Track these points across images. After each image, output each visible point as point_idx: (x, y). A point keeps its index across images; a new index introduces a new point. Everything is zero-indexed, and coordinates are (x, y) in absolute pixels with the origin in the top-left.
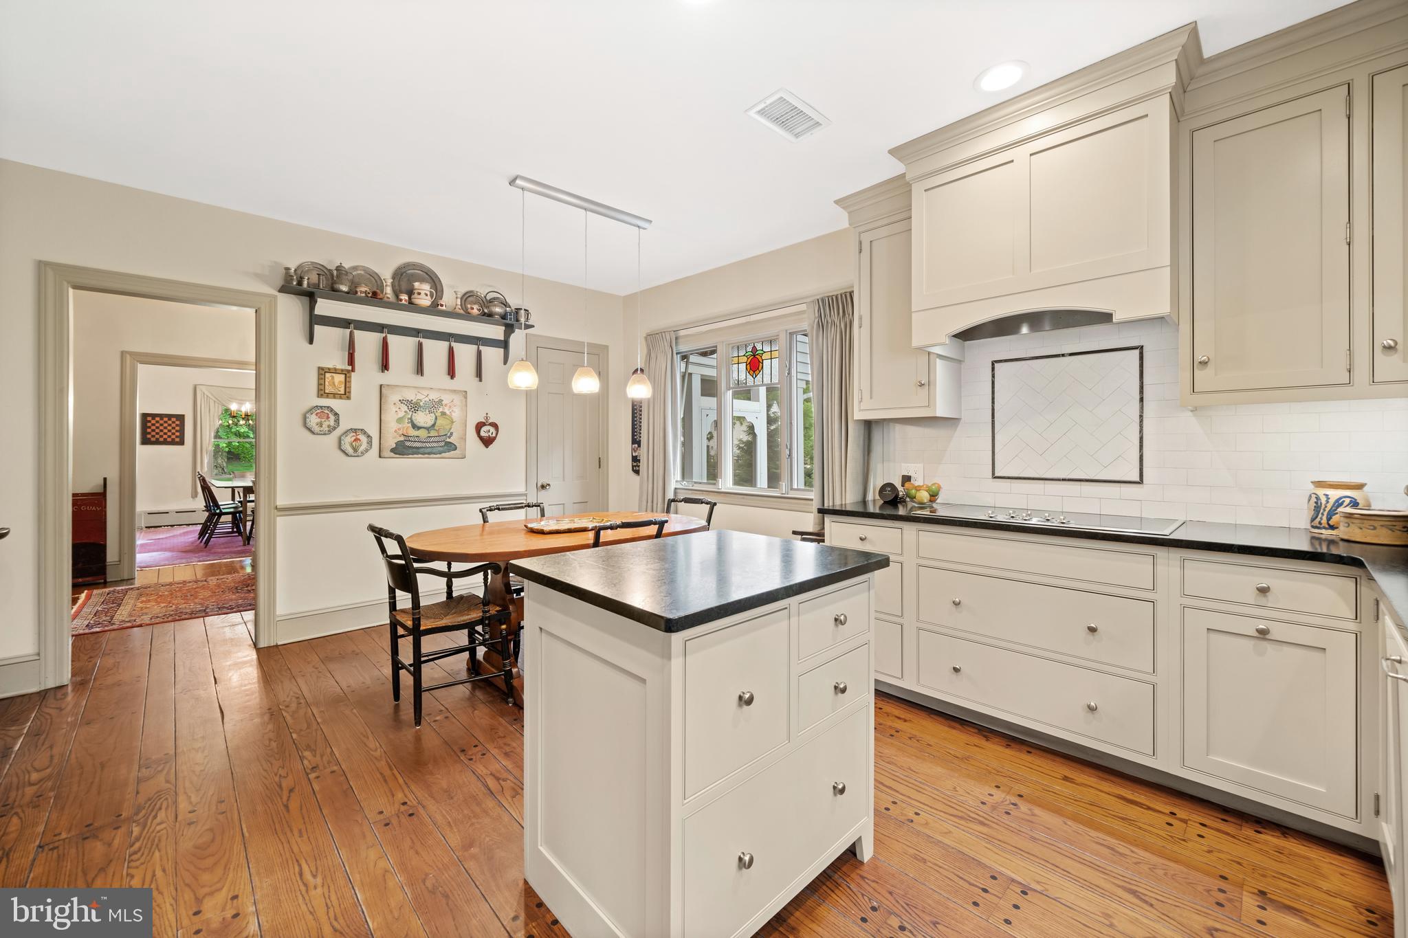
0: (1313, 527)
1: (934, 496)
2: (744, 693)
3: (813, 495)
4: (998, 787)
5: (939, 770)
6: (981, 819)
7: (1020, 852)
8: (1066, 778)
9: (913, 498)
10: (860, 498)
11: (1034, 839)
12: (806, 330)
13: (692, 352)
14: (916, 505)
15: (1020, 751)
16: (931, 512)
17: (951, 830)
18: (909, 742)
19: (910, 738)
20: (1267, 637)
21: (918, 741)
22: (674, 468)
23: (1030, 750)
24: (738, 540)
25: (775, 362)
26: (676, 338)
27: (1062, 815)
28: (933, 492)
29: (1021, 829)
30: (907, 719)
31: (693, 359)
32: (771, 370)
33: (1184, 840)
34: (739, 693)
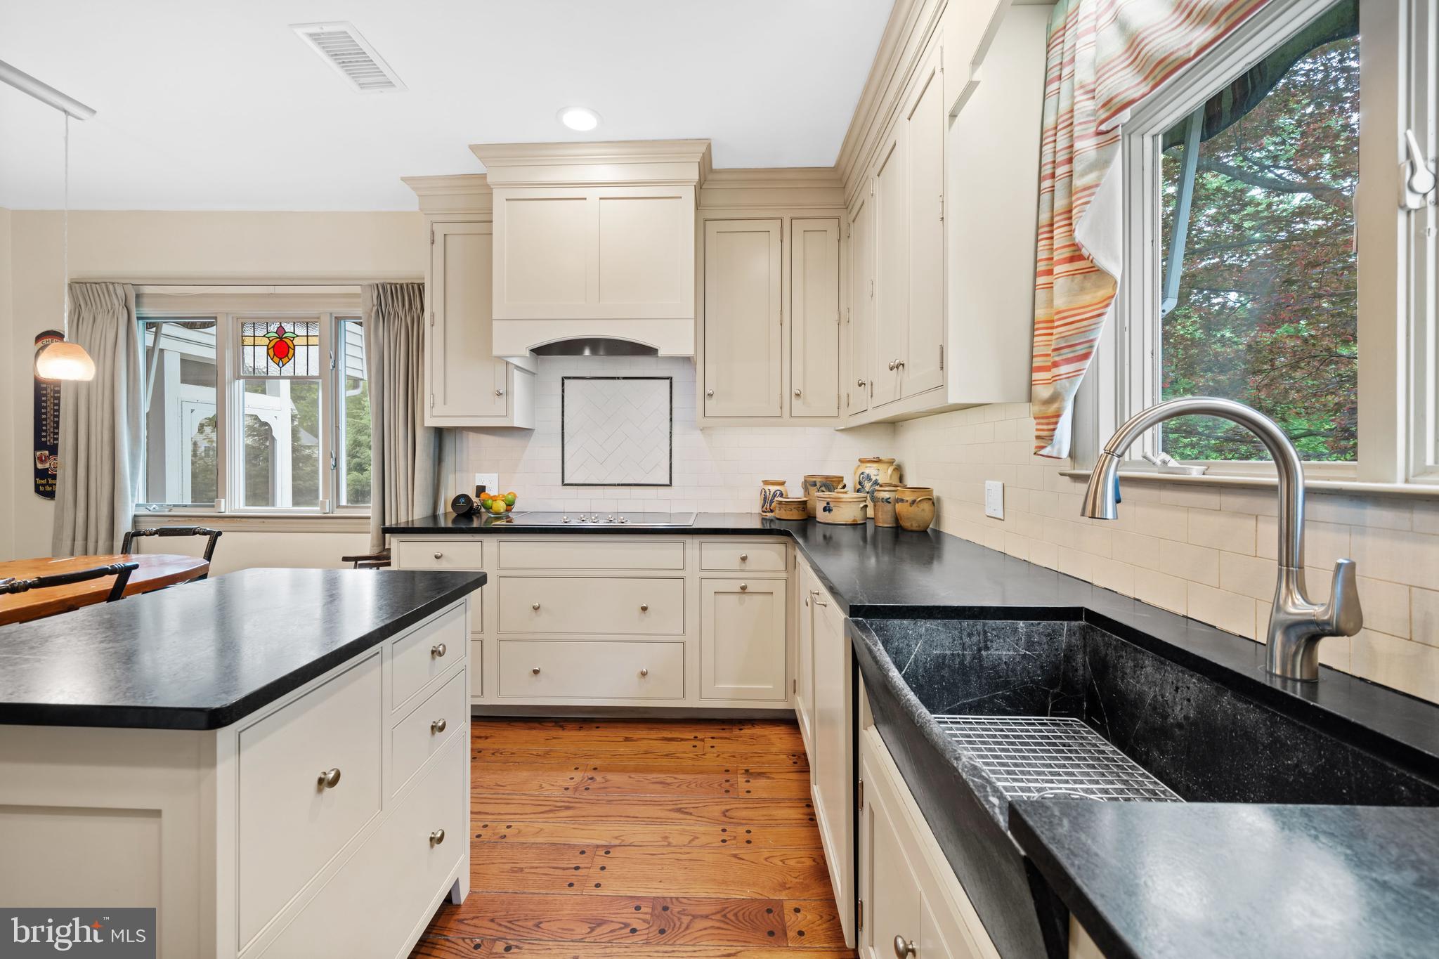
0: (763, 511)
1: (510, 505)
2: (325, 773)
3: (370, 510)
4: (576, 769)
5: (524, 775)
6: (567, 804)
7: (600, 818)
8: (627, 739)
9: (488, 509)
10: (429, 512)
11: (609, 802)
12: (360, 318)
13: (167, 319)
14: (492, 516)
15: (591, 729)
16: (507, 522)
17: (541, 827)
18: (493, 758)
19: (493, 754)
20: (746, 591)
21: (501, 753)
22: (133, 487)
23: (598, 726)
24: (251, 578)
25: (314, 351)
26: (138, 296)
27: (628, 772)
28: (509, 502)
29: (599, 798)
30: (488, 735)
31: (166, 329)
32: (306, 360)
33: (703, 755)
34: (319, 775)
